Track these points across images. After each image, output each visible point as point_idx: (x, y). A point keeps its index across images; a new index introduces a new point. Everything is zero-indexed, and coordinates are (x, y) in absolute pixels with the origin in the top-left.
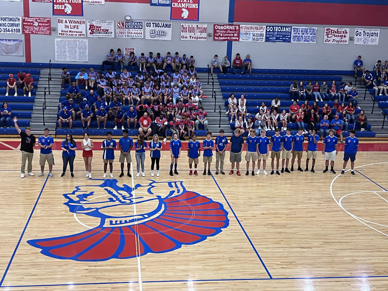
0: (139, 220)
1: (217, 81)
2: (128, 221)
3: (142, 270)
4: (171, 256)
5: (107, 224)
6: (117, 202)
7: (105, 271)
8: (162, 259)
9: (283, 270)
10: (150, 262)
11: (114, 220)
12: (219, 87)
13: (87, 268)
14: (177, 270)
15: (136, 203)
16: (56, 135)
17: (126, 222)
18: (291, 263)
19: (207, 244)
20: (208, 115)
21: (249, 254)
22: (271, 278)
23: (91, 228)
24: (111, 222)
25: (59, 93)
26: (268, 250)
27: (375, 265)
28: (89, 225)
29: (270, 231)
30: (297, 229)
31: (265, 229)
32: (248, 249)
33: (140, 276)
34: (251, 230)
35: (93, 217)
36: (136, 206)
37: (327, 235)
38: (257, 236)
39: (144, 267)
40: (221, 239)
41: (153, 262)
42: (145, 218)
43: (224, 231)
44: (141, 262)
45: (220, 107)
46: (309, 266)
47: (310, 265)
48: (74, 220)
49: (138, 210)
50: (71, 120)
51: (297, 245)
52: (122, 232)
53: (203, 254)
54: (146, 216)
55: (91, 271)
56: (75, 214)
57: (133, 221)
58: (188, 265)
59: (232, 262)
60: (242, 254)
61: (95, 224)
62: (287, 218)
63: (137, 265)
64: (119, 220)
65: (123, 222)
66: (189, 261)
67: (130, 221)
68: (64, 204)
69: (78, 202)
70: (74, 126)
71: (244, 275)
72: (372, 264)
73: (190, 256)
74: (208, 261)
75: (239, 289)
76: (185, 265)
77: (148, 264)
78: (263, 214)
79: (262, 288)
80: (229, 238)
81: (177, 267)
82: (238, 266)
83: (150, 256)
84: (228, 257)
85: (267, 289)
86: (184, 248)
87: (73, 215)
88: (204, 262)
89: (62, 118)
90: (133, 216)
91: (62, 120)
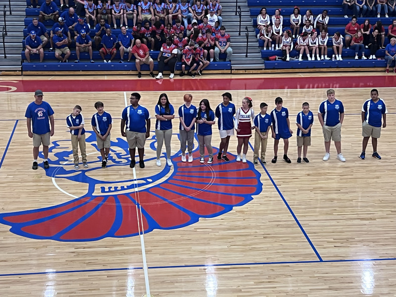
0: (140, 185)
2: (125, 187)
3: (147, 252)
5: (97, 192)
6: (111, 162)
7: (97, 254)
8: (173, 237)
9: (336, 250)
10: (158, 241)
11: (106, 187)
13: (73, 250)
14: (194, 251)
16: (22, 71)
17: (123, 188)
18: (347, 239)
19: (233, 217)
20: (231, 40)
21: (290, 230)
22: (321, 261)
23: (77, 198)
24: (103, 190)
25: (24, 13)
26: (317, 223)
28: (73, 194)
29: (318, 198)
30: (355, 194)
31: (312, 195)
32: (290, 223)
33: (145, 260)
34: (293, 197)
35: (78, 183)
38: (300, 205)
39: (149, 248)
40: (252, 209)
41: (161, 241)
42: (149, 183)
43: (256, 198)
44: (145, 242)
45: (246, 28)
46: (372, 244)
47: (374, 242)
48: (53, 187)
49: (138, 172)
50: (42, 50)
52: (118, 202)
54: (150, 180)
55: (78, 254)
56: (53, 179)
58: (208, 244)
59: (266, 240)
60: (281, 229)
61: (81, 191)
62: (341, 179)
63: (140, 245)
64: (113, 185)
65: (119, 188)
66: (210, 239)
67: (129, 187)
69: (57, 162)
70: (46, 58)
71: (284, 256)
73: (211, 232)
74: (235, 239)
75: (278, 276)
76: (205, 244)
77: (155, 244)
78: (309, 175)
79: (309, 274)
80: (262, 208)
81: (194, 248)
82: (276, 244)
83: (157, 234)
84: (263, 233)
85: (316, 275)
86: (202, 222)
87: (51, 181)
88: (229, 240)
89: (30, 48)
90: (133, 180)
91: (30, 50)
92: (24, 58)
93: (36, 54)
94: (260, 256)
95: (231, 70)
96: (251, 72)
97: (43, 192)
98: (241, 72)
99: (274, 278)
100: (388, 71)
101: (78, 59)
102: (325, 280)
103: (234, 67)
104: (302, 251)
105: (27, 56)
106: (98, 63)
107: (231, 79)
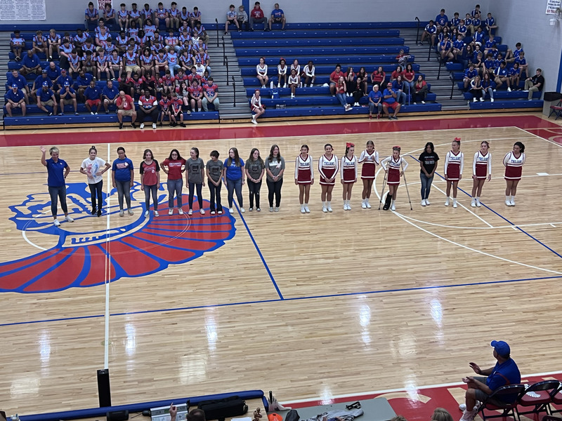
0: (112, 235)
2: (97, 238)
3: (111, 300)
4: (152, 279)
5: (68, 243)
6: (85, 214)
7: (60, 304)
8: (139, 284)
9: (298, 288)
10: (123, 289)
11: (77, 238)
12: (233, 50)
13: (35, 301)
14: (159, 297)
15: (111, 213)
16: (4, 125)
17: (94, 239)
18: (310, 278)
19: (203, 262)
20: (219, 90)
21: (256, 271)
22: (282, 299)
23: (46, 250)
24: (74, 240)
26: (283, 264)
27: (417, 275)
28: (42, 246)
29: (288, 240)
30: (324, 235)
31: (283, 238)
32: (257, 265)
33: (107, 308)
34: (264, 241)
35: (49, 235)
36: (110, 217)
37: (361, 241)
38: (270, 247)
39: (114, 296)
40: (223, 253)
41: (127, 289)
42: (122, 232)
43: (228, 243)
44: (110, 290)
45: (233, 78)
46: (332, 281)
47: (334, 279)
48: (22, 240)
49: (112, 222)
50: (23, 104)
51: (321, 256)
52: (87, 252)
53: (197, 274)
54: (124, 230)
55: (40, 305)
56: (24, 232)
57: (104, 237)
58: (174, 289)
59: (232, 282)
60: (248, 271)
62: (313, 222)
63: (105, 294)
65: (91, 239)
66: (176, 284)
67: (101, 238)
68: (10, 219)
69: (29, 216)
71: (248, 297)
72: (414, 273)
73: (178, 277)
74: (202, 283)
75: (238, 316)
76: (170, 290)
77: (120, 292)
78: (282, 219)
79: (268, 312)
80: (233, 252)
81: (160, 293)
82: (241, 286)
83: (124, 282)
84: (229, 276)
85: (275, 313)
86: (171, 268)
87: (21, 234)
88: (196, 284)
89: (12, 102)
90: (105, 231)
91: (12, 104)
93: (17, 107)
94: (223, 297)
95: (220, 119)
96: (239, 121)
97: (12, 246)
98: (229, 121)
99: (235, 318)
100: (371, 117)
101: (63, 111)
102: (283, 317)
103: (222, 116)
104: (265, 291)
105: (9, 110)
106: (84, 116)
107: (220, 129)
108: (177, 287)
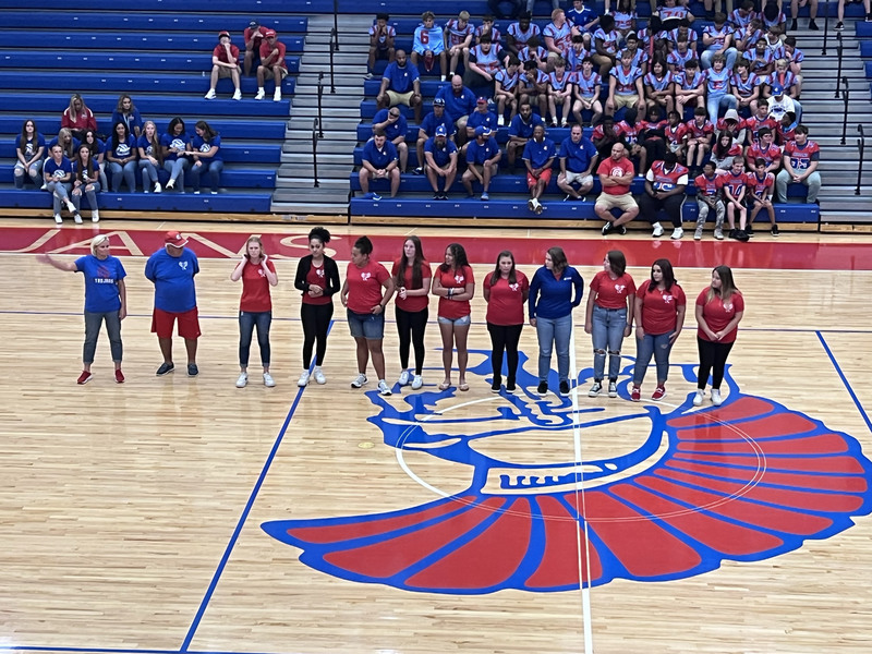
0: (588, 476)
1: (854, 43)
2: (555, 479)
3: (596, 628)
4: (686, 592)
5: (492, 486)
6: (525, 422)
7: (486, 624)
8: (658, 599)
10: (622, 606)
11: (513, 475)
14: (706, 635)
15: (583, 426)
16: (349, 215)
19: (803, 563)
20: (821, 155)
23: (447, 496)
24: (505, 481)
25: (361, 91)
28: (440, 486)
35: (452, 463)
36: (581, 435)
39: (601, 620)
40: (851, 547)
41: (631, 607)
42: (608, 472)
43: (861, 523)
44: (592, 606)
45: (860, 128)
48: (395, 470)
49: (586, 446)
50: (396, 171)
53: (792, 592)
54: (613, 467)
56: (399, 451)
57: (570, 479)
58: (740, 622)
61: (457, 482)
63: (581, 613)
64: (528, 473)
65: (541, 481)
66: (743, 611)
67: (563, 480)
68: (368, 419)
69: (409, 416)
73: (747, 595)
74: (804, 614)
76: (731, 622)
77: (615, 613)
81: (705, 628)
83: (622, 590)
86: (728, 571)
87: (394, 455)
88: (791, 617)
89: (371, 167)
90: (572, 465)
92: (355, 186)
95: (820, 223)
96: (868, 228)
97: (375, 480)
98: (843, 228)
103: (825, 216)
105: (364, 182)
107: (817, 245)
108: (747, 618)
